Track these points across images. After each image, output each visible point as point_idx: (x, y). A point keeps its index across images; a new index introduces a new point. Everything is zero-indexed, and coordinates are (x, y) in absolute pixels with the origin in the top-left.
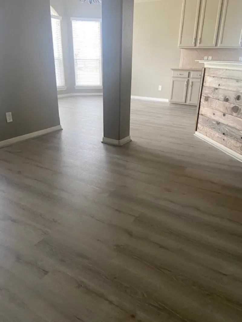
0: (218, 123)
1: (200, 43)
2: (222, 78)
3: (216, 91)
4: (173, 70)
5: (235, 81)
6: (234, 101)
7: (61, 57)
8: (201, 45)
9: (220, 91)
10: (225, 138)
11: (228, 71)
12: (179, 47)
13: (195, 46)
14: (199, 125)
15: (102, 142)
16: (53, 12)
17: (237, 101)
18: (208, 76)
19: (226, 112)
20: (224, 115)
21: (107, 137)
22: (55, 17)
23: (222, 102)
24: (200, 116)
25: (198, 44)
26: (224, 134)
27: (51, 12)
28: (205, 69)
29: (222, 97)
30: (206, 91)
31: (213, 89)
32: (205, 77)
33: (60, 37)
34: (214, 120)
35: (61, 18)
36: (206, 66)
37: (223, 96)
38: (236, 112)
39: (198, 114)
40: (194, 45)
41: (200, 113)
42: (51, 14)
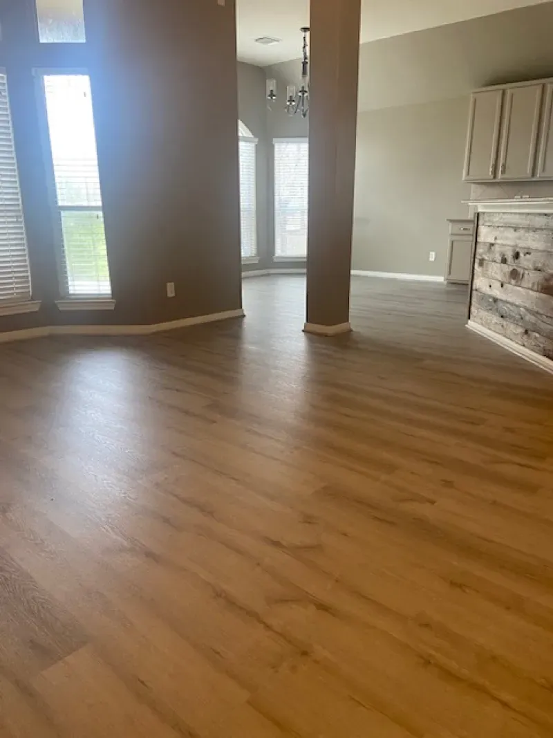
0: (495, 300)
1: (503, 172)
2: (498, 227)
3: (493, 248)
4: (451, 221)
5: (512, 230)
6: (512, 261)
7: (253, 207)
8: (505, 176)
9: (497, 248)
10: (505, 323)
11: (505, 216)
12: (465, 180)
13: (495, 177)
14: (473, 309)
15: (303, 331)
16: (243, 130)
17: (516, 261)
18: (483, 225)
19: (505, 280)
20: (502, 286)
21: (311, 322)
22: (246, 140)
23: (498, 265)
24: (474, 292)
25: (500, 175)
26: (502, 317)
27: (240, 128)
28: (478, 214)
29: (499, 258)
30: (480, 250)
31: (488, 245)
32: (479, 227)
33: (253, 172)
34: (490, 296)
35: (257, 140)
36: (480, 210)
37: (500, 255)
38: (514, 279)
39: (472, 289)
40: (492, 177)
41: (474, 288)
42: (240, 134)
